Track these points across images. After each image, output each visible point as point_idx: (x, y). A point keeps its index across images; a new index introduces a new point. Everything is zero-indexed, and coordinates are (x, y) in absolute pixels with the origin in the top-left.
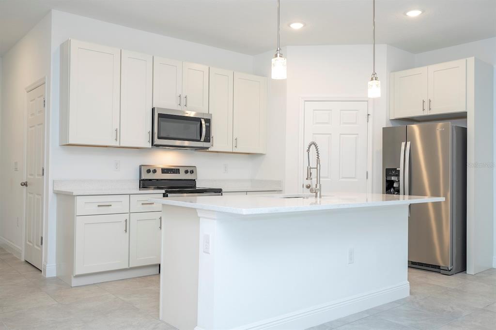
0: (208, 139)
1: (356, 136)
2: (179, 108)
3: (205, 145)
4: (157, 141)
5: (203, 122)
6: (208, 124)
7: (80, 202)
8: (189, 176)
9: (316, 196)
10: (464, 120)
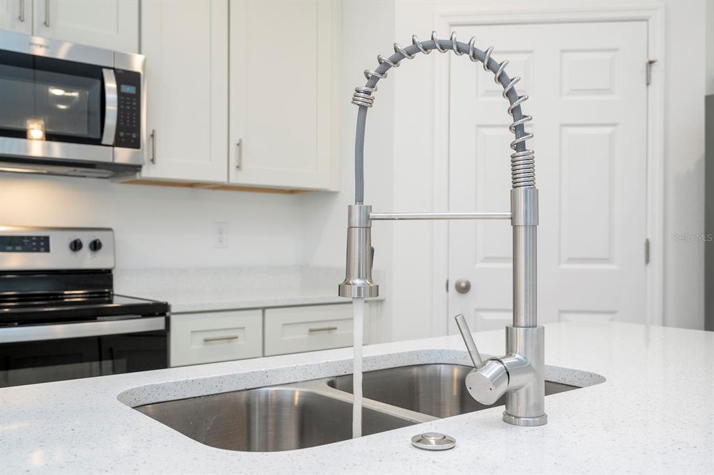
0: (129, 134)
1: (608, 130)
2: (21, 30)
3: (123, 155)
5: (111, 85)
6: (131, 90)
8: (87, 261)
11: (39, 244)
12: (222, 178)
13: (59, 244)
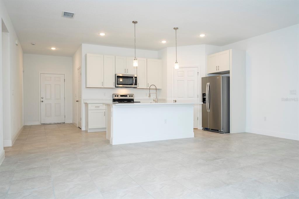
0: (136, 84)
1: (194, 81)
2: (125, 74)
3: (135, 86)
4: (117, 86)
5: (134, 78)
6: (136, 79)
7: (89, 105)
8: (131, 98)
9: (156, 102)
10: (229, 74)
11: (126, 96)
12: (146, 88)
13: (128, 96)
